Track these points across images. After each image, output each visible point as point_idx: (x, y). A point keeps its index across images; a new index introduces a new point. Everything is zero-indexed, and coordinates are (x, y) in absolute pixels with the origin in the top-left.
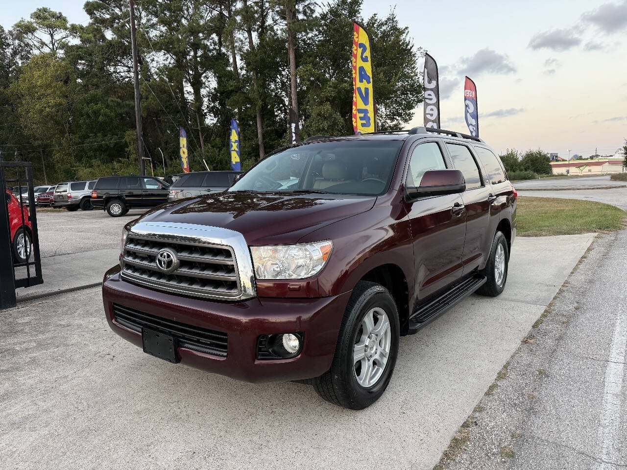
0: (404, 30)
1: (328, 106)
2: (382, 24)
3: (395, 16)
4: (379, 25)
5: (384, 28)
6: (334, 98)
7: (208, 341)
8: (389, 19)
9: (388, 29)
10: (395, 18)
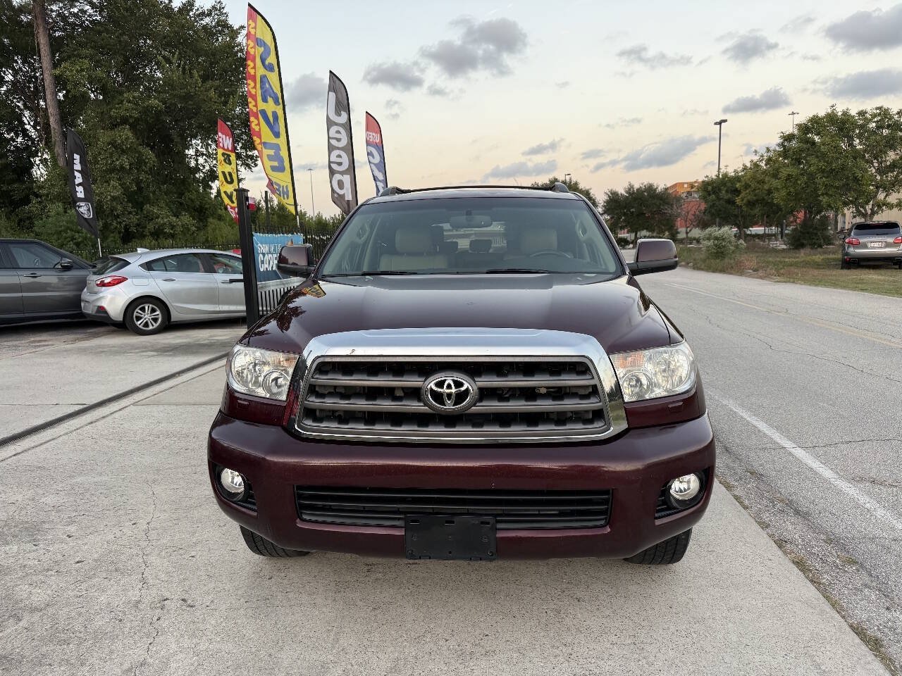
0: (239, 29)
1: (126, 134)
2: (203, 14)
3: (223, 5)
4: (199, 15)
5: (207, 20)
6: (137, 120)
7: (554, 510)
8: (214, 7)
9: (214, 23)
10: (223, 8)
